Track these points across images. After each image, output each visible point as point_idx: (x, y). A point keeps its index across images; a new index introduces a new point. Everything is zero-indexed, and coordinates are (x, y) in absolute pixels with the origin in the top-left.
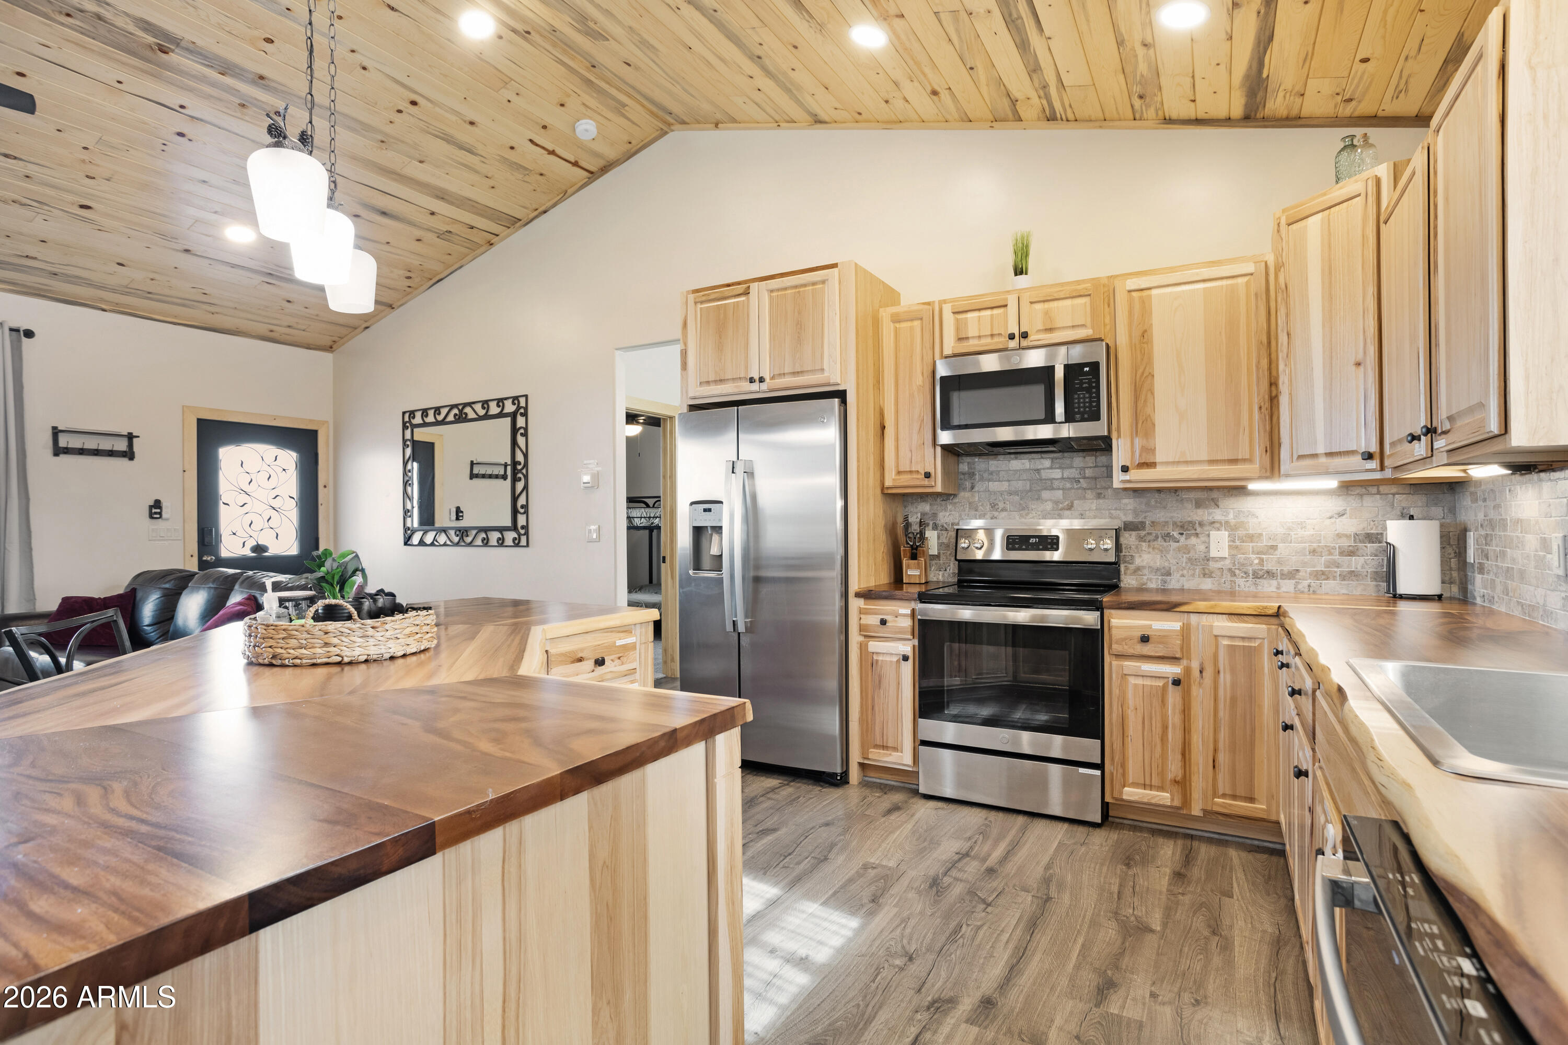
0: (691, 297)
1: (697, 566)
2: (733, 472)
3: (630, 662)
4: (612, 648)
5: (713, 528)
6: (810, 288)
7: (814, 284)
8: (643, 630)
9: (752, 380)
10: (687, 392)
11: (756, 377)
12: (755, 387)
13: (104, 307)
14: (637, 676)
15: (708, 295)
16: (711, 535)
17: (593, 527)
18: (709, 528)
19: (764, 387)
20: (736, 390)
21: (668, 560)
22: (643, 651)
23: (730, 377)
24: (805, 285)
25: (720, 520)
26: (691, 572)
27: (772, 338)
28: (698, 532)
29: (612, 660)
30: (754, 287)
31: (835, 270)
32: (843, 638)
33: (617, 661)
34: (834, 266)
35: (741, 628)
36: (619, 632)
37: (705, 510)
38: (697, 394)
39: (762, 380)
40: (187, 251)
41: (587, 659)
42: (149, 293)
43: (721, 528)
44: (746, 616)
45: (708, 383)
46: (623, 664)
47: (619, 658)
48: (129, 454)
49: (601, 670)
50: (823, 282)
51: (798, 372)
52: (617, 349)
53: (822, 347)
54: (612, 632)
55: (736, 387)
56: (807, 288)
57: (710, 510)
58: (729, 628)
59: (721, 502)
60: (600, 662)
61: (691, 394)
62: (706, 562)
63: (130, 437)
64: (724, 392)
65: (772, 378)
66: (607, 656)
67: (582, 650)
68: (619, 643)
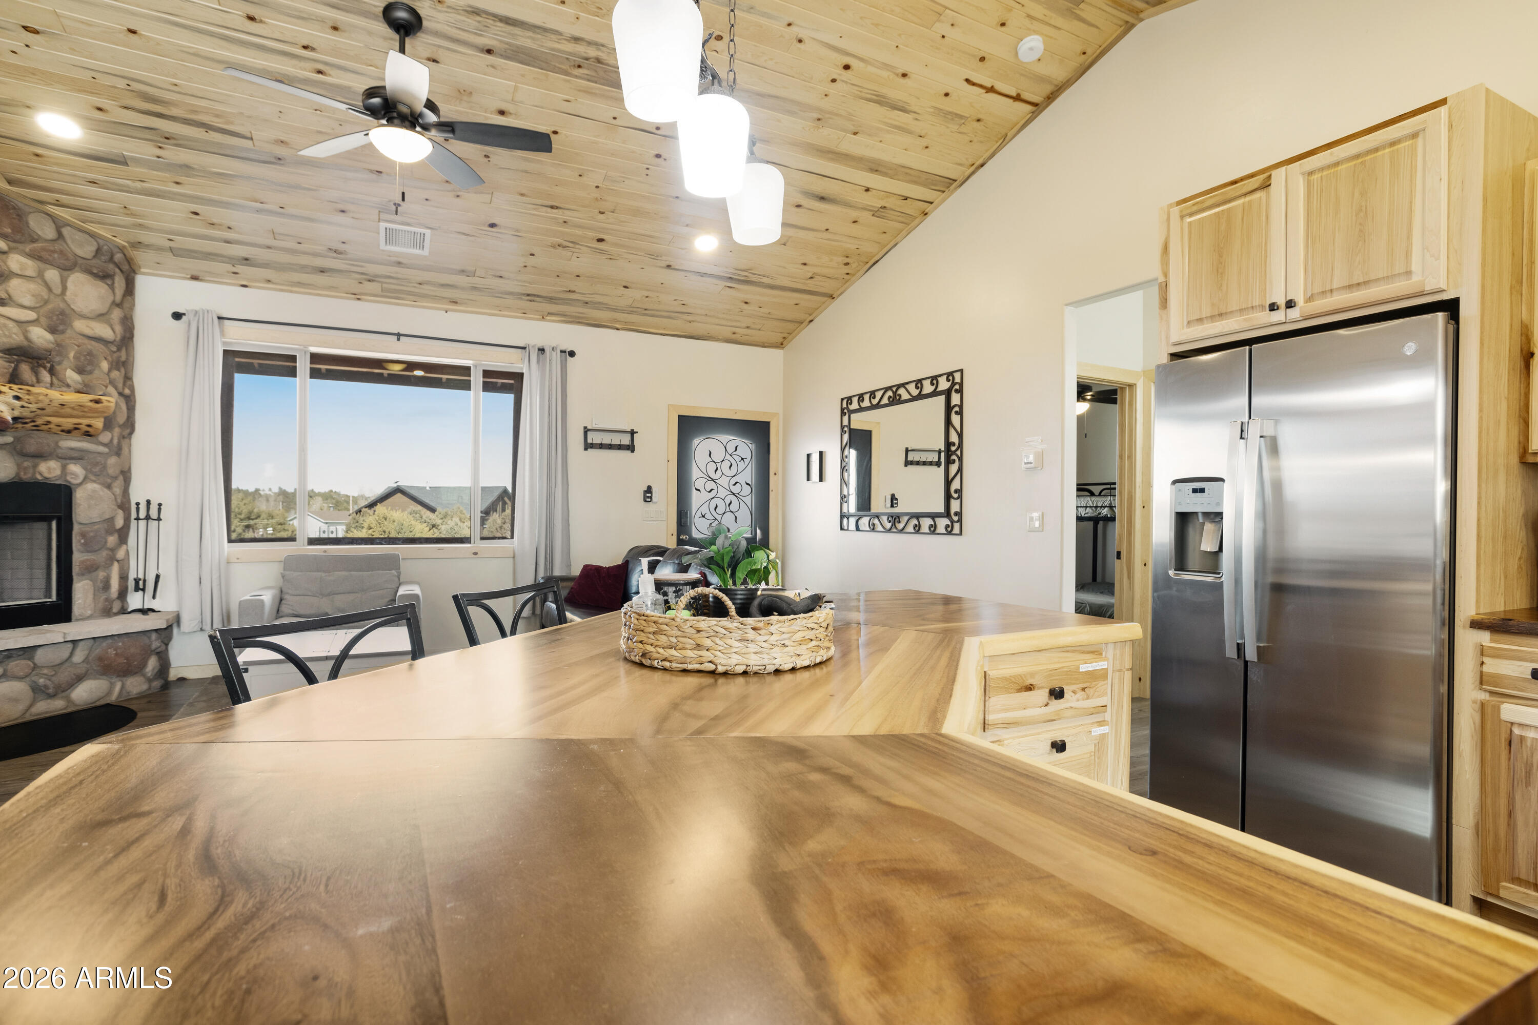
0: (1176, 211)
1: (1181, 564)
2: (1241, 438)
3: (1099, 696)
4: (1074, 674)
5: (1206, 515)
6: (1387, 150)
7: (1393, 144)
8: (1118, 652)
9: (1273, 307)
10: (1168, 337)
11: (1282, 302)
12: (1278, 316)
13: (618, 326)
14: (1107, 716)
15: (1202, 202)
16: (1203, 524)
17: (1035, 515)
18: (1200, 515)
19: (1294, 314)
20: (1246, 325)
21: (1124, 555)
22: (1116, 681)
23: (1234, 309)
24: (1376, 150)
25: (1220, 503)
26: (1171, 573)
27: (1310, 239)
28: (1183, 520)
29: (1074, 692)
30: (1278, 176)
31: (1443, 110)
32: (1444, 689)
33: (1080, 694)
34: (1443, 102)
35: (1251, 654)
36: (1084, 652)
37: (1195, 491)
38: (1183, 338)
39: (1290, 304)
40: (669, 266)
41: (1039, 688)
42: (646, 310)
43: (1220, 515)
44: (1259, 639)
45: (1200, 320)
46: (1088, 698)
47: (1083, 689)
48: (631, 448)
49: (1056, 704)
50: (1415, 136)
51: (1358, 284)
52: (1067, 305)
53: (1409, 237)
54: (1073, 651)
55: (1245, 320)
56: (1380, 153)
57: (1202, 490)
58: (1231, 652)
59: (1222, 480)
60: (1057, 694)
61: (1175, 338)
62: (1193, 559)
63: (633, 433)
64: (1226, 330)
65: (1310, 299)
66: (1067, 684)
67: (1032, 675)
68: (1084, 668)
